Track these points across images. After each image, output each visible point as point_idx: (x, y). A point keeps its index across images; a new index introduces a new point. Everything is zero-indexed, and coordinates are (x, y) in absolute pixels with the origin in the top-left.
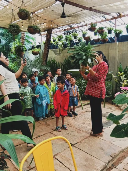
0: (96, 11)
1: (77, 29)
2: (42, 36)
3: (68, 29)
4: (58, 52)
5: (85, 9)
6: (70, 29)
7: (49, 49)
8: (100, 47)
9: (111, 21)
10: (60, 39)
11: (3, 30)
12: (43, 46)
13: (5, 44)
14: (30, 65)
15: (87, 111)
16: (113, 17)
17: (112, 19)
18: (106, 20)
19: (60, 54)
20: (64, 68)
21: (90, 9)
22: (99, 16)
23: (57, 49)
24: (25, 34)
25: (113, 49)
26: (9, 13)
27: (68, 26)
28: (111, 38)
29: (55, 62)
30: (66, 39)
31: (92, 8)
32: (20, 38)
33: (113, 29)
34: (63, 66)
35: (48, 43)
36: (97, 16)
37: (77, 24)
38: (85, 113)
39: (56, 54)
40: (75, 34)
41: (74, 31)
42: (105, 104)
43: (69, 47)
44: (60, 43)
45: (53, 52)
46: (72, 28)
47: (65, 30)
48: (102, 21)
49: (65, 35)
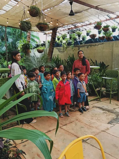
0: (102, 10)
1: (81, 28)
2: (46, 34)
3: (72, 28)
4: (62, 50)
5: (91, 8)
6: (75, 28)
7: (54, 47)
8: (104, 44)
9: (115, 19)
10: (64, 37)
11: (10, 29)
12: (47, 44)
13: (12, 43)
14: (36, 61)
15: (93, 107)
16: (117, 16)
17: (116, 18)
18: (111, 19)
19: (64, 52)
20: (67, 65)
21: (97, 8)
22: (103, 15)
23: (61, 47)
24: (31, 33)
25: (117, 47)
26: (18, 12)
27: (72, 25)
28: (114, 37)
29: (59, 59)
30: (70, 38)
31: (98, 7)
32: (26, 37)
33: (117, 28)
34: (67, 63)
35: (53, 41)
36: (101, 15)
37: (82, 23)
38: (92, 108)
39: (60, 52)
40: (79, 33)
41: (78, 30)
42: (111, 100)
43: (73, 45)
44: (64, 41)
45: (57, 50)
46: (76, 27)
47: (69, 29)
48: (107, 20)
49: (68, 34)
